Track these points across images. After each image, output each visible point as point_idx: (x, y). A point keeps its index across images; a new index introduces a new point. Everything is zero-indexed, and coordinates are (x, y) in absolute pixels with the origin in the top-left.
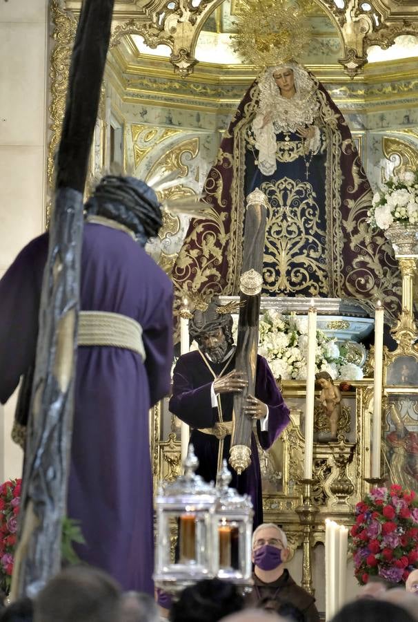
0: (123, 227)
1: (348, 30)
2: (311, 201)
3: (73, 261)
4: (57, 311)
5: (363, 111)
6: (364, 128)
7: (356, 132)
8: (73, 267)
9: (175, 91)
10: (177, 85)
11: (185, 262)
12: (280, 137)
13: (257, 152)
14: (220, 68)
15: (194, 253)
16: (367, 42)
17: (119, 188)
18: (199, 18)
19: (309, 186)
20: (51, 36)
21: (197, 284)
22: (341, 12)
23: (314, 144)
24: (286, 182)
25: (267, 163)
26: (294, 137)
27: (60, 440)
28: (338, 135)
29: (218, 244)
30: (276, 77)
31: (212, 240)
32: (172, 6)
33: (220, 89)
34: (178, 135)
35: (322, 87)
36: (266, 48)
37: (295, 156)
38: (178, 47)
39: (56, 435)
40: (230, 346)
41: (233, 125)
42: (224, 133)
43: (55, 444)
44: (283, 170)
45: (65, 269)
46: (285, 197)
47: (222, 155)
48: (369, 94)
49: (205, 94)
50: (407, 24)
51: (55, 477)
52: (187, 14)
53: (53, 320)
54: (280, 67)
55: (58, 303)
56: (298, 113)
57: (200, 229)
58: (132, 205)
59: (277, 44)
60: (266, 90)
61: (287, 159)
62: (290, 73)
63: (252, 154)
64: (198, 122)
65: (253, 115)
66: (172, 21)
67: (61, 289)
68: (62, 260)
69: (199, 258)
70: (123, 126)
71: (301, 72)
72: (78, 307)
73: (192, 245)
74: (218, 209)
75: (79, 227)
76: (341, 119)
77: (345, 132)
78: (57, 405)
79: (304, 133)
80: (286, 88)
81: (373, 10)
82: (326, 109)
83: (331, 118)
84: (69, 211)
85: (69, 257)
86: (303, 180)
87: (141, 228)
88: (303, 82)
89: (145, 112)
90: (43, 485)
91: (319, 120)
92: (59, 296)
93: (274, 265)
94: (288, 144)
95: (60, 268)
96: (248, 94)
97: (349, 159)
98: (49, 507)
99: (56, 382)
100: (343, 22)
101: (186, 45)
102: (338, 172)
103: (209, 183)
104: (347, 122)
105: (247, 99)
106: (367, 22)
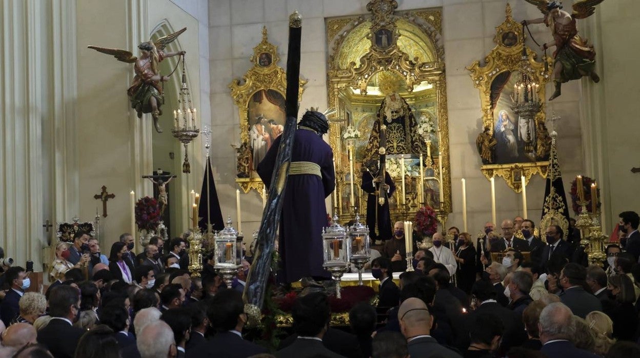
0: (312, 130)
1: (408, 81)
2: (401, 129)
3: (290, 143)
4: (280, 162)
5: (414, 104)
6: (415, 109)
7: (413, 110)
8: (289, 145)
9: (365, 103)
10: (365, 101)
11: (369, 147)
12: (392, 112)
13: (386, 117)
14: (376, 96)
15: (371, 145)
16: (413, 84)
17: (310, 115)
18: (367, 81)
19: (401, 125)
20: (328, 89)
21: (373, 153)
22: (406, 76)
23: (401, 113)
24: (394, 124)
25: (389, 119)
26: (396, 112)
27: (275, 215)
28: (408, 111)
29: (377, 142)
30: (390, 96)
31: (376, 141)
32: (360, 78)
33: (377, 102)
34: (366, 114)
35: (403, 98)
36: (387, 89)
37: (397, 117)
38: (362, 89)
39: (273, 213)
40: (377, 169)
41: (380, 110)
42: (378, 113)
43: (272, 217)
44: (393, 121)
45: (286, 146)
46: (395, 128)
47: (377, 118)
48: (416, 100)
49: (372, 103)
50: (424, 78)
51: (270, 232)
52: (364, 80)
53: (279, 165)
54: (391, 93)
55: (281, 159)
56: (397, 105)
57: (372, 138)
58: (316, 121)
59: (390, 87)
60: (388, 100)
61: (395, 118)
62: (394, 95)
63: (385, 117)
64: (371, 110)
65: (385, 107)
66: (360, 82)
67: (283, 154)
68: (285, 143)
69: (373, 146)
70: (351, 113)
71: (396, 94)
72: (290, 160)
73: (371, 143)
74: (377, 133)
75: (293, 131)
76: (408, 106)
77: (410, 110)
78: (275, 201)
79: (398, 111)
80: (393, 99)
81: (415, 75)
82: (404, 104)
83: (406, 106)
84: (290, 124)
85: (288, 141)
86: (399, 123)
87: (319, 130)
88: (398, 97)
89: (357, 109)
90: (264, 237)
91: (402, 107)
92: (282, 156)
93: (393, 146)
94: (394, 114)
95: (284, 146)
96: (383, 102)
97: (411, 117)
98: (265, 246)
99: (276, 191)
100: (406, 79)
101: (364, 88)
102: (408, 120)
103: (374, 126)
104: (410, 107)
105: (383, 103)
106: (413, 78)
